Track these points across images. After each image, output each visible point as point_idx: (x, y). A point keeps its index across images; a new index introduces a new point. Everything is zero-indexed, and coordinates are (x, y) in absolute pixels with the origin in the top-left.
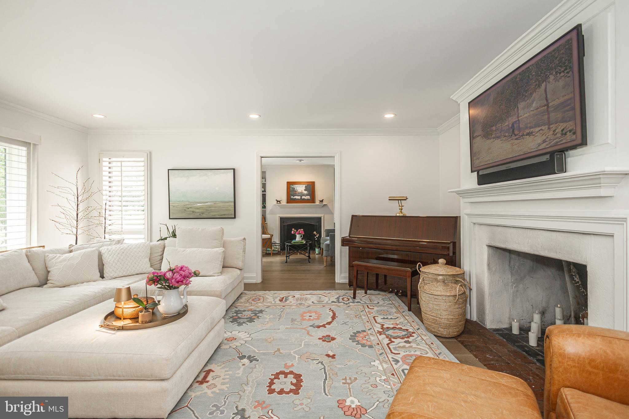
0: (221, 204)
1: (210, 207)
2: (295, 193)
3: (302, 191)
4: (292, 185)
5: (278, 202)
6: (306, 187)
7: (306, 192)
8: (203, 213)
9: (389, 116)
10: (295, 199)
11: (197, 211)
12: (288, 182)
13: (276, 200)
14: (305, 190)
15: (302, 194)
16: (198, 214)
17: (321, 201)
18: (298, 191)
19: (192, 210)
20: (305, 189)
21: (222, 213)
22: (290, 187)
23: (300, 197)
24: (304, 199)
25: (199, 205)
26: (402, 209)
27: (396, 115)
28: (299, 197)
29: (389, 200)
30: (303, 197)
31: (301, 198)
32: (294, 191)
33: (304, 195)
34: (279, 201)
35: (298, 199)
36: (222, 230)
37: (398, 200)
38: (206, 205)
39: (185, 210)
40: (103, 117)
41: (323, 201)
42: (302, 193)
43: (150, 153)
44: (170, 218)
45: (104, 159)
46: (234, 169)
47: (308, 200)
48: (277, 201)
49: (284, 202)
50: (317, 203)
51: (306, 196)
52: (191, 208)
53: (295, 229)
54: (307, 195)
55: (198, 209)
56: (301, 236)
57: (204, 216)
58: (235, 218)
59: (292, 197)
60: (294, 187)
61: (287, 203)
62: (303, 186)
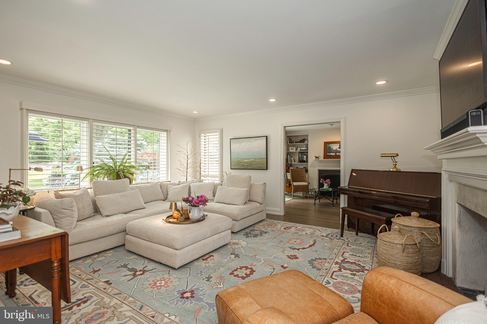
0: (258, 160)
1: (252, 162)
2: (331, 150)
3: (337, 149)
4: (329, 144)
5: (317, 158)
6: (340, 145)
8: (248, 166)
9: (381, 83)
10: (331, 155)
11: (245, 164)
12: (325, 142)
13: (315, 156)
14: (339, 148)
15: (336, 152)
16: (246, 167)
18: (334, 149)
19: (243, 164)
21: (259, 166)
22: (327, 146)
23: (335, 154)
24: (338, 155)
25: (246, 160)
26: (396, 165)
27: (388, 81)
28: (334, 154)
29: (381, 156)
31: (336, 155)
33: (338, 152)
34: (318, 157)
35: (333, 155)
36: (250, 177)
37: (391, 156)
38: (250, 161)
39: (239, 164)
40: (197, 112)
42: (336, 150)
43: (222, 129)
44: (231, 169)
45: (202, 135)
46: (267, 137)
48: (316, 157)
49: (322, 158)
51: (340, 153)
52: (242, 162)
53: (323, 179)
55: (245, 163)
56: (328, 185)
57: (249, 168)
58: (267, 169)
59: (328, 154)
60: (330, 146)
61: (324, 158)
62: (337, 145)
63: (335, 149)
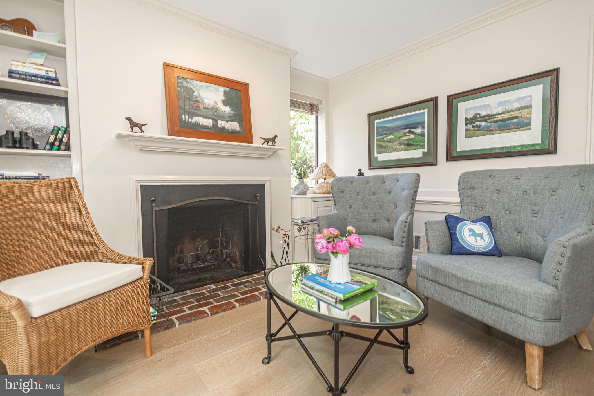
2: (194, 106)
3: (215, 102)
4: (185, 78)
5: (136, 129)
6: (225, 92)
7: (227, 110)
10: (197, 124)
12: (166, 66)
13: (129, 119)
14: (225, 103)
15: (216, 116)
17: (267, 141)
18: (206, 101)
20: (224, 98)
22: (175, 84)
23: (211, 121)
24: (223, 128)
28: (208, 122)
30: (221, 123)
31: (215, 126)
32: (190, 99)
33: (222, 118)
34: (140, 126)
35: (207, 127)
41: (277, 139)
42: (215, 109)
47: (234, 132)
48: (133, 125)
50: (257, 143)
51: (227, 122)
54: (231, 119)
59: (186, 118)
60: (189, 86)
61: (170, 134)
62: (217, 90)
63: (212, 104)
